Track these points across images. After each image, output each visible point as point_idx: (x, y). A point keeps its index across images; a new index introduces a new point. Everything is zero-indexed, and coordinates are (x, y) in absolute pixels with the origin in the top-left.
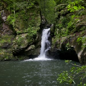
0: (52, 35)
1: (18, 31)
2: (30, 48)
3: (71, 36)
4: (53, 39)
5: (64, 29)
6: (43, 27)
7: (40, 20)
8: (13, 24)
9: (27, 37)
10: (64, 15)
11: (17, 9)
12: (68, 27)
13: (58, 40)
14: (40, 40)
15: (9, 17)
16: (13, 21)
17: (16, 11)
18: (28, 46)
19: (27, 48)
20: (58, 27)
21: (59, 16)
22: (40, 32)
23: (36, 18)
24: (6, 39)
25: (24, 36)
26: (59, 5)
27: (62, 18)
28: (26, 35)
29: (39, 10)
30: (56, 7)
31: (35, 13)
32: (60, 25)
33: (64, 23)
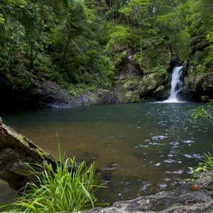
0: (185, 74)
1: (145, 71)
2: (158, 89)
3: (208, 73)
4: (186, 79)
5: (200, 66)
6: (173, 65)
7: (170, 57)
8: (140, 63)
9: (155, 77)
10: (201, 49)
11: (145, 46)
12: (205, 63)
13: (192, 80)
14: (170, 80)
15: (135, 55)
16: (140, 60)
17: (144, 49)
18: (157, 87)
19: (155, 89)
20: (192, 64)
21: (194, 51)
22: (170, 71)
23: (166, 55)
24: (132, 79)
25: (151, 76)
26: (194, 38)
27: (198, 53)
28: (153, 75)
29: (170, 45)
30: (191, 40)
31: (164, 49)
32: (195, 61)
33: (201, 60)
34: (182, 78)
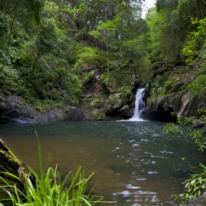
0: (147, 95)
1: (111, 90)
2: (123, 108)
3: (169, 95)
4: (148, 99)
5: (160, 88)
6: (137, 86)
7: (134, 78)
8: (107, 83)
9: (120, 96)
10: (161, 73)
11: (111, 67)
12: (165, 86)
13: (154, 100)
14: (134, 99)
15: (102, 76)
16: (106, 80)
17: (110, 70)
18: (122, 106)
19: (120, 108)
20: (154, 87)
21: (155, 75)
22: (134, 91)
23: (130, 77)
24: (99, 98)
25: (117, 95)
26: (155, 64)
27: (158, 76)
28: (119, 94)
29: (134, 68)
30: (153, 65)
31: (129, 71)
32: (156, 84)
33: (161, 83)
34: (144, 99)
